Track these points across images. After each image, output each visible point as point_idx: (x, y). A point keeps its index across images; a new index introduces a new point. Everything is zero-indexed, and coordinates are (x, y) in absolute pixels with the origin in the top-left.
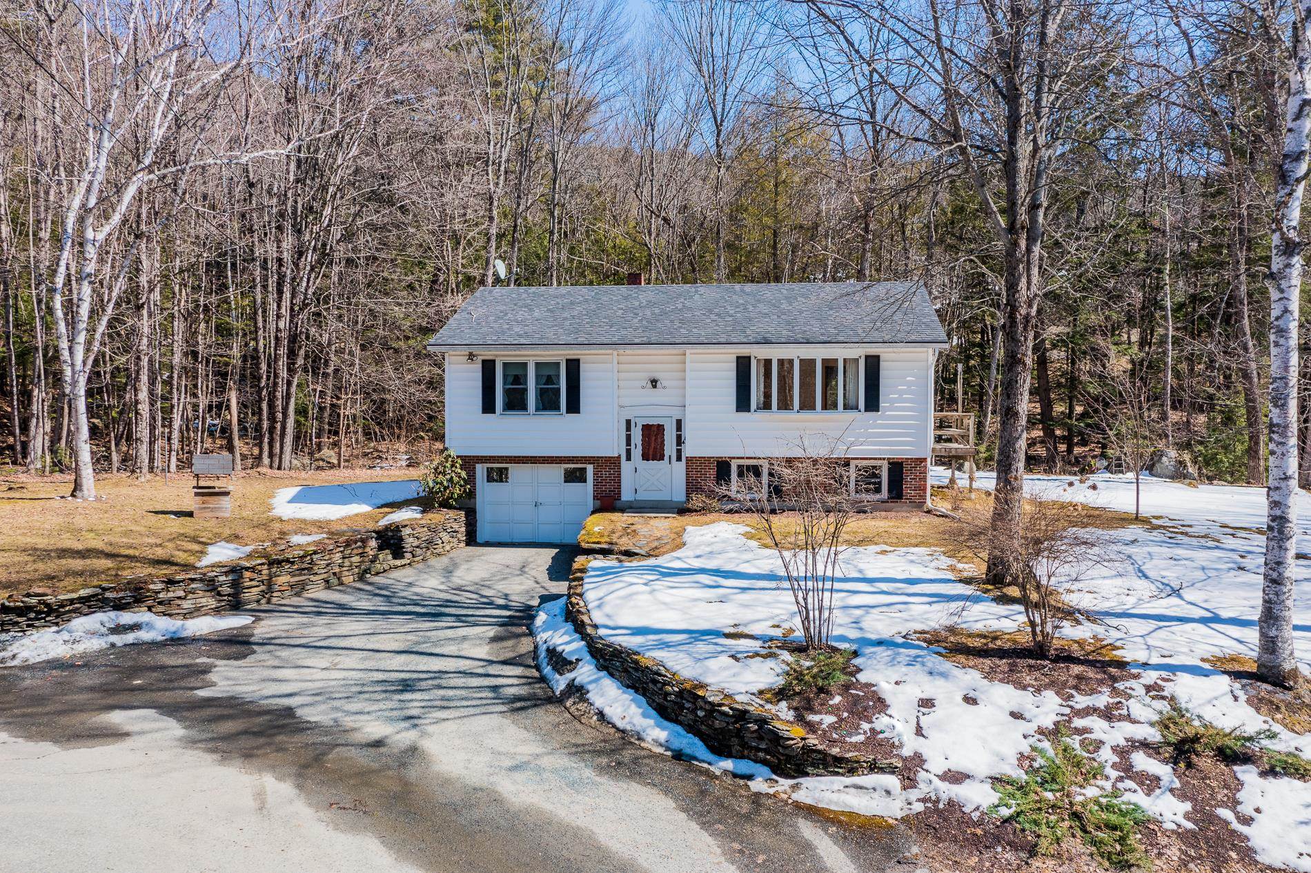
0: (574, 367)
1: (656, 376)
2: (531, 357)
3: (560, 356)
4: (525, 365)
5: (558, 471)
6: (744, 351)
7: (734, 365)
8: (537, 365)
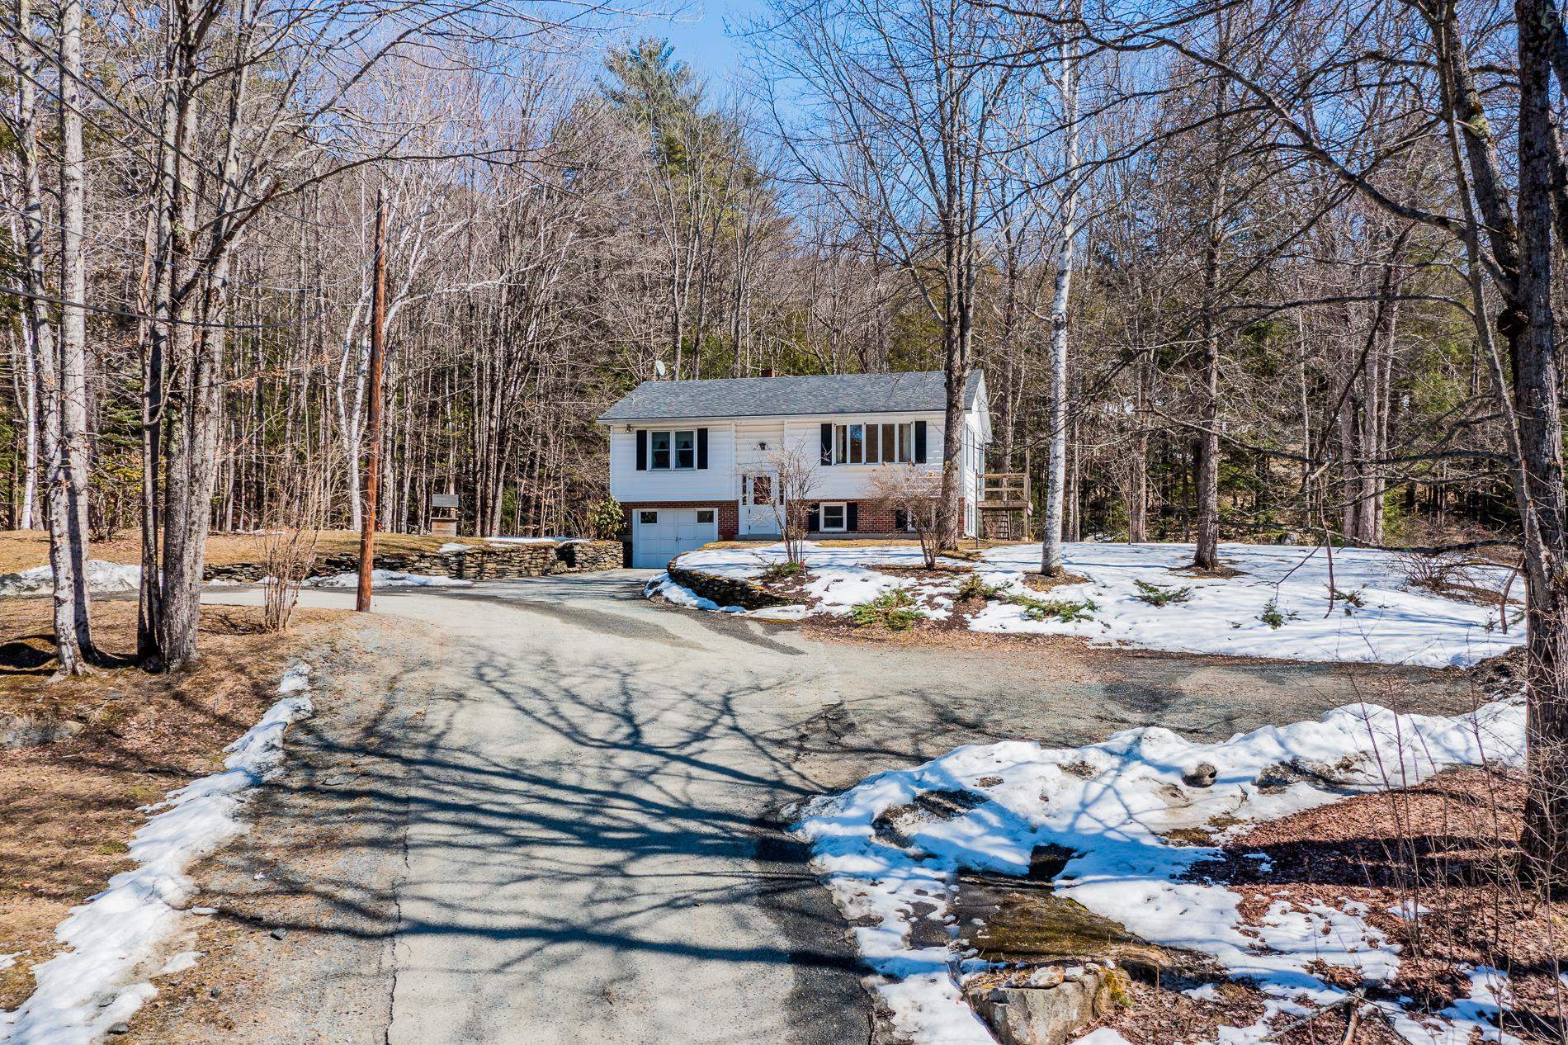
0: (703, 434)
1: (765, 440)
2: (673, 428)
3: (692, 426)
4: (668, 434)
5: (692, 514)
6: (826, 419)
7: (819, 431)
8: (677, 434)
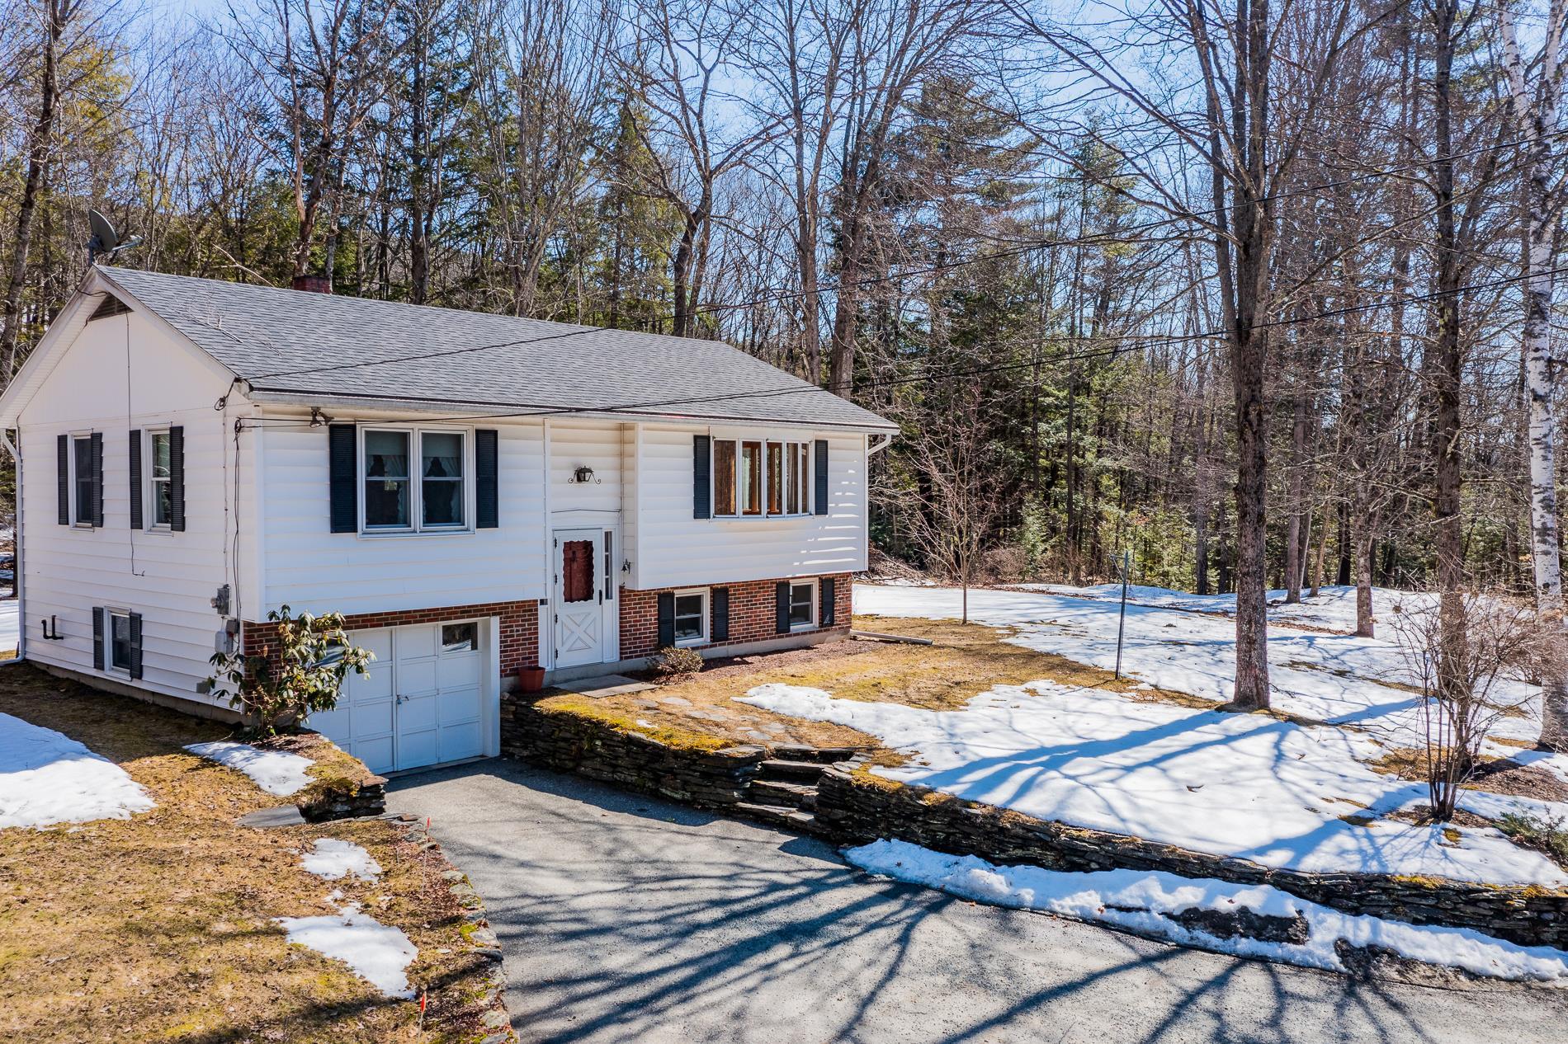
0: (487, 441)
1: (586, 462)
2: (418, 423)
3: (464, 422)
4: (405, 437)
6: (701, 428)
7: (691, 448)
8: (427, 438)
